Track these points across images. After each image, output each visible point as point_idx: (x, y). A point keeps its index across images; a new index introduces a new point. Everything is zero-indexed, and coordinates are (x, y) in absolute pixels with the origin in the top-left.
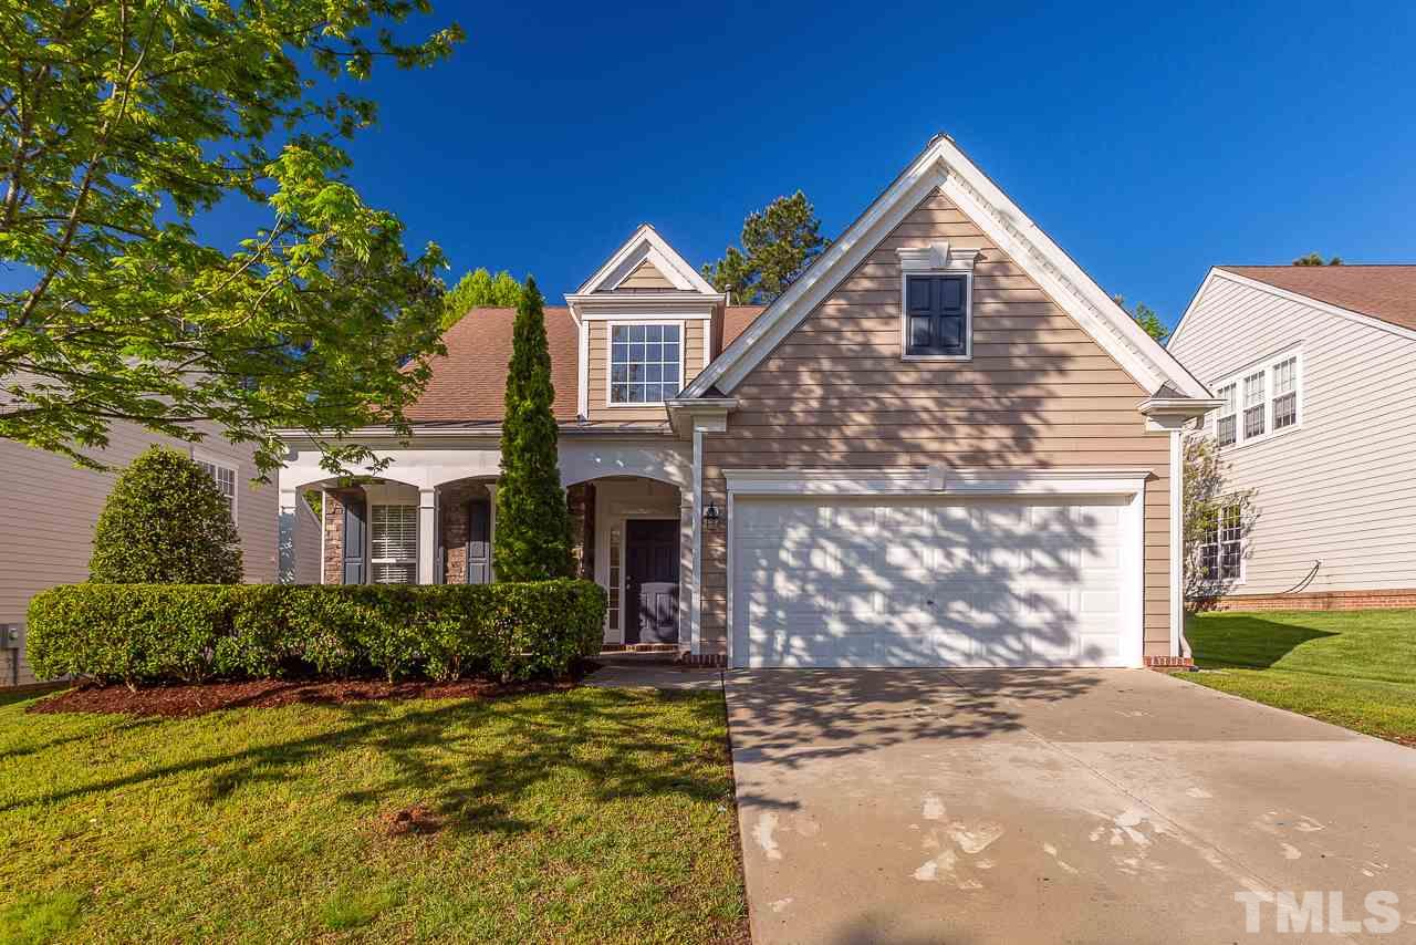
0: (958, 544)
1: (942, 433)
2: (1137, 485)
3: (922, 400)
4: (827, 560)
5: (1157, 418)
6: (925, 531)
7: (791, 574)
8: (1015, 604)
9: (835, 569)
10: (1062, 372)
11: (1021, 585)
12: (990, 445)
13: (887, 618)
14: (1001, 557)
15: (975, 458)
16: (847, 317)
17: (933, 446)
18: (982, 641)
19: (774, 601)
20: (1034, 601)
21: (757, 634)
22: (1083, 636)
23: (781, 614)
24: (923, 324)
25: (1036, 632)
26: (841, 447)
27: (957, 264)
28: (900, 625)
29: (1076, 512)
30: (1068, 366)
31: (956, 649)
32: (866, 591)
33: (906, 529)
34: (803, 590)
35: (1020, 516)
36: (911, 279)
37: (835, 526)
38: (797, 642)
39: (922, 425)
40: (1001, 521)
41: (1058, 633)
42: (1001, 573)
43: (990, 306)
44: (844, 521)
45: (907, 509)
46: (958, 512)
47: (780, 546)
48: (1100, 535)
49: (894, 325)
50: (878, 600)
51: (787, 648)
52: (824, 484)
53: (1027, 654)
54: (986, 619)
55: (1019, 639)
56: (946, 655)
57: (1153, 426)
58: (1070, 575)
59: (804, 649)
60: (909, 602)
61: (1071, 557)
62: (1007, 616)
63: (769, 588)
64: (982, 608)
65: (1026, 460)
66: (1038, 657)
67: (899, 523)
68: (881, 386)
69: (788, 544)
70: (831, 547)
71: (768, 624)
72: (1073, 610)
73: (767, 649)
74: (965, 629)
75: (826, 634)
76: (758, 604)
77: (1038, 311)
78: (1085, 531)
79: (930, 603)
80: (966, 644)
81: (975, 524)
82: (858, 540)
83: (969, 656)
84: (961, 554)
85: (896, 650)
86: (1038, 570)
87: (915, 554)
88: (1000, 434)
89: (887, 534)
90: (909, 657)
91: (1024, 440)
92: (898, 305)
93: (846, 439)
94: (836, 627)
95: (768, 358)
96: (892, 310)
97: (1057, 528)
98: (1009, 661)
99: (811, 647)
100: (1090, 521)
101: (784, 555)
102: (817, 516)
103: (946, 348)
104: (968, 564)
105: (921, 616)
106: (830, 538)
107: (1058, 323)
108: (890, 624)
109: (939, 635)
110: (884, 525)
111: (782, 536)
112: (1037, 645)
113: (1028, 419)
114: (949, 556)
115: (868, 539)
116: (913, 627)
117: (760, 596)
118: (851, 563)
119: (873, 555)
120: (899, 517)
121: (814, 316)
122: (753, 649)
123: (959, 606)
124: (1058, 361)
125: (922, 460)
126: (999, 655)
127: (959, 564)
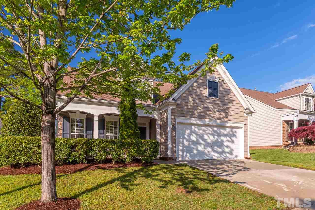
0: (216, 135)
1: (214, 113)
2: (243, 125)
3: (211, 106)
4: (193, 138)
5: (246, 113)
6: (210, 132)
7: (187, 140)
8: (225, 147)
9: (195, 140)
10: (232, 103)
11: (226, 144)
12: (221, 116)
13: (204, 150)
14: (222, 138)
15: (219, 118)
16: (198, 87)
17: (212, 115)
18: (219, 154)
19: (184, 146)
20: (228, 147)
21: (181, 153)
22: (235, 153)
23: (185, 149)
24: (211, 91)
25: (228, 153)
26: (197, 114)
27: (216, 80)
28: (206, 151)
29: (234, 130)
30: (233, 102)
31: (215, 156)
32: (200, 144)
33: (207, 132)
34: (189, 143)
35: (225, 130)
36: (209, 81)
37: (195, 130)
38: (188, 155)
39: (210, 111)
40: (222, 131)
41: (231, 153)
42: (222, 141)
43: (221, 89)
44: (196, 130)
45: (207, 128)
46: (215, 129)
47: (185, 134)
48: (237, 134)
49: (206, 90)
50: (202, 146)
51: (186, 155)
52: (194, 121)
53: (226, 157)
54: (220, 150)
55: (225, 154)
56: (214, 157)
57: (245, 115)
58: (233, 142)
59: (189, 156)
60: (208, 146)
61: (233, 138)
62: (223, 149)
63: (183, 143)
64: (219, 148)
65: (227, 119)
66: (228, 157)
67: (206, 131)
68: (204, 102)
69: (186, 134)
70: (194, 135)
71: (183, 151)
72: (233, 148)
73: (182, 156)
74: (217, 152)
75: (193, 153)
76: (181, 146)
77: (228, 91)
78: (235, 134)
79: (211, 146)
80: (217, 155)
81: (218, 131)
82: (199, 134)
83: (218, 157)
84: (216, 137)
85: (206, 156)
86: (228, 141)
87: (209, 137)
88: (223, 114)
89: (204, 133)
90: (208, 157)
91: (227, 115)
92: (207, 86)
93: (198, 112)
94: (195, 152)
95: (183, 93)
96: (205, 87)
97: (231, 133)
98: (224, 158)
99: (191, 156)
100: (236, 132)
101: (186, 136)
102: (191, 128)
103: (215, 96)
104: (217, 139)
105: (209, 149)
106: (194, 133)
107: (232, 94)
108: (204, 151)
109: (213, 153)
110: (204, 131)
111: (185, 132)
112: (228, 155)
113: (227, 112)
114: (214, 137)
115: (201, 133)
116: (208, 152)
117: (181, 145)
118: (198, 138)
119: (202, 137)
120: (206, 129)
121: (192, 86)
122: (180, 156)
123: (216, 147)
124: (232, 101)
125: (211, 118)
126: (222, 157)
127: (216, 139)
